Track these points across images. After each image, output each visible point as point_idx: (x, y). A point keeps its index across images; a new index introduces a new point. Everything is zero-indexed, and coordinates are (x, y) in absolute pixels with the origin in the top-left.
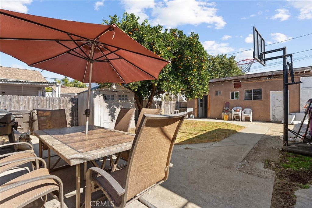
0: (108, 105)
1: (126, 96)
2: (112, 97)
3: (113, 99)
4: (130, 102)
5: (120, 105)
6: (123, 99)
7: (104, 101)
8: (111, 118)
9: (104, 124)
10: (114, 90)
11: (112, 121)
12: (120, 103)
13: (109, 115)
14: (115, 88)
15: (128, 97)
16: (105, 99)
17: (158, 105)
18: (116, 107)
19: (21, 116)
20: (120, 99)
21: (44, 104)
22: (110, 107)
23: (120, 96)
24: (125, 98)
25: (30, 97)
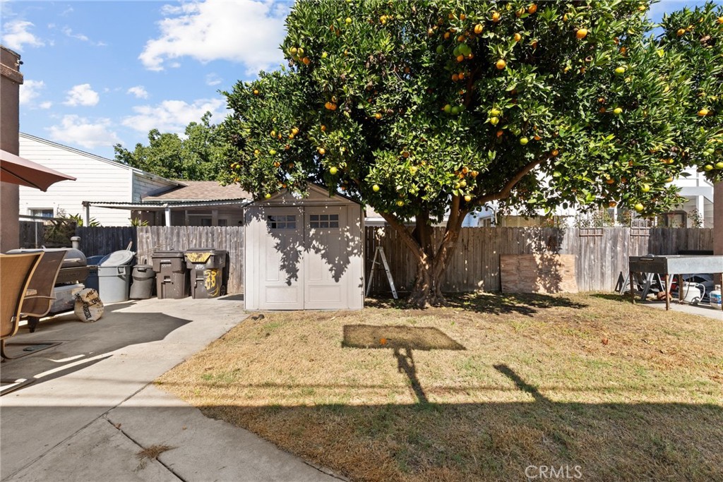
0: (279, 241)
1: (335, 217)
2: (291, 222)
3: (293, 226)
4: (348, 234)
5: (314, 242)
6: (326, 225)
7: (269, 233)
8: (287, 276)
9: (269, 289)
10: (298, 201)
11: (289, 283)
12: (316, 237)
13: (283, 267)
14: (301, 198)
15: (341, 220)
16: (273, 226)
17: (543, 243)
18: (301, 248)
19: (169, 261)
20: (314, 225)
21: (222, 241)
22: (285, 248)
23: (313, 217)
24: (329, 222)
25: (201, 228)
